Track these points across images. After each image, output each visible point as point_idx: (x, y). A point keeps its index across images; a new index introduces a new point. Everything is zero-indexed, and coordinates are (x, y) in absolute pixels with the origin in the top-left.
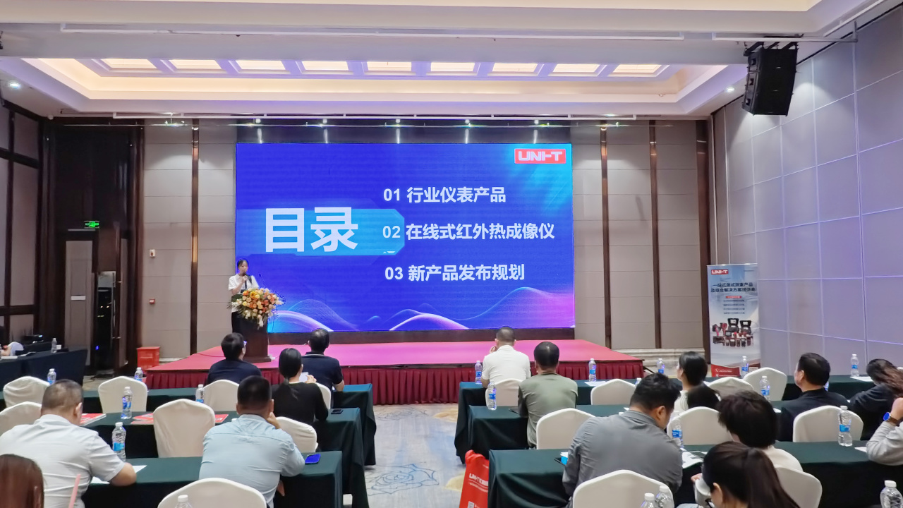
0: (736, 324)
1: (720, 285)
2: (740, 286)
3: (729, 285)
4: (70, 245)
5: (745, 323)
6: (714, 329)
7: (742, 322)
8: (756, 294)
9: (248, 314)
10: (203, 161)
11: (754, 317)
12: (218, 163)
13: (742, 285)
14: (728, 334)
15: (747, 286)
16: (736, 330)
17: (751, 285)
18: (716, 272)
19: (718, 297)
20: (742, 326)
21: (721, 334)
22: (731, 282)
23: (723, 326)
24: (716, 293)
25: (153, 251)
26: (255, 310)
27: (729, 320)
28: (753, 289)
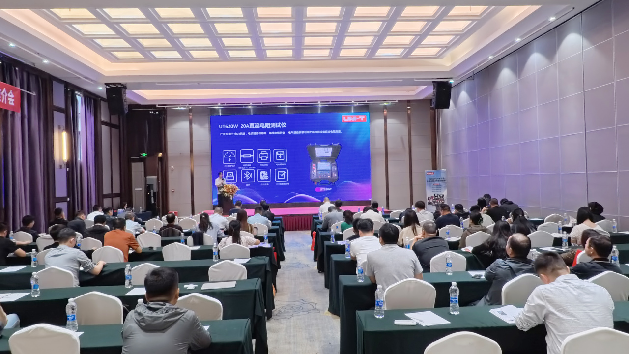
0: (438, 196)
1: (430, 179)
2: (439, 180)
3: (434, 179)
4: (133, 164)
5: (441, 196)
6: (428, 199)
7: (440, 195)
8: (446, 183)
9: (226, 195)
10: (194, 124)
11: (445, 193)
12: (201, 125)
13: (440, 179)
14: (434, 200)
15: (442, 180)
16: (437, 199)
17: (444, 179)
18: (429, 173)
19: (430, 185)
20: (440, 197)
21: (431, 201)
22: (435, 177)
23: (432, 197)
24: (429, 183)
25: (173, 167)
26: (229, 193)
27: (435, 194)
28: (445, 181)
